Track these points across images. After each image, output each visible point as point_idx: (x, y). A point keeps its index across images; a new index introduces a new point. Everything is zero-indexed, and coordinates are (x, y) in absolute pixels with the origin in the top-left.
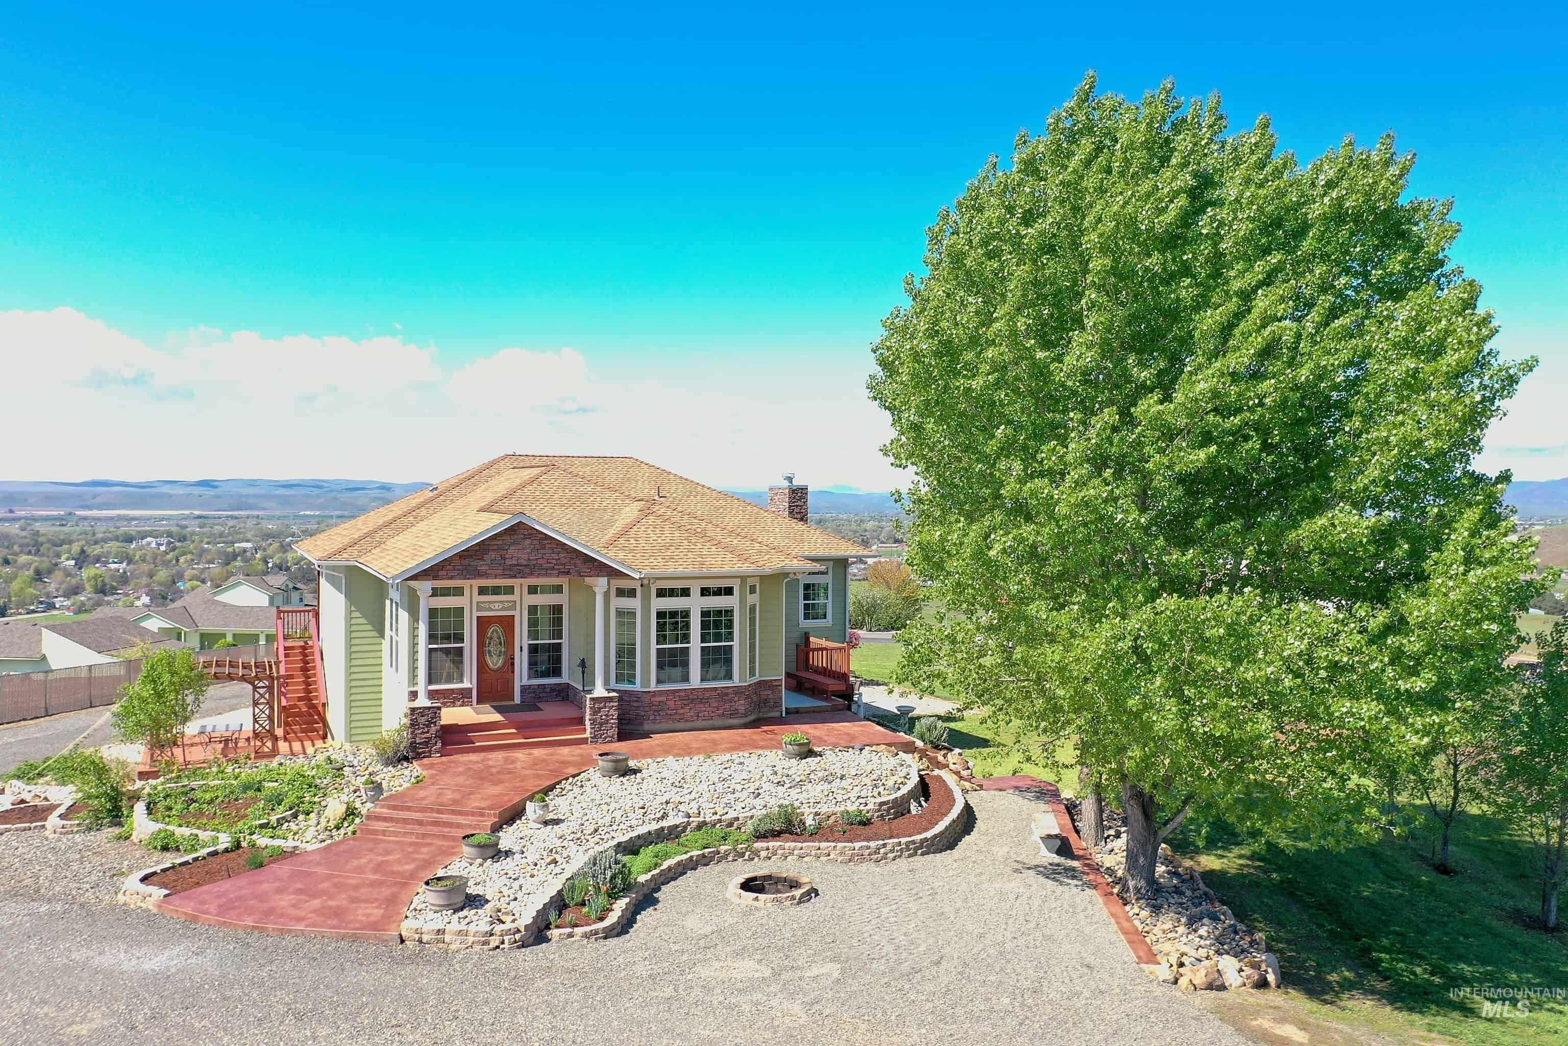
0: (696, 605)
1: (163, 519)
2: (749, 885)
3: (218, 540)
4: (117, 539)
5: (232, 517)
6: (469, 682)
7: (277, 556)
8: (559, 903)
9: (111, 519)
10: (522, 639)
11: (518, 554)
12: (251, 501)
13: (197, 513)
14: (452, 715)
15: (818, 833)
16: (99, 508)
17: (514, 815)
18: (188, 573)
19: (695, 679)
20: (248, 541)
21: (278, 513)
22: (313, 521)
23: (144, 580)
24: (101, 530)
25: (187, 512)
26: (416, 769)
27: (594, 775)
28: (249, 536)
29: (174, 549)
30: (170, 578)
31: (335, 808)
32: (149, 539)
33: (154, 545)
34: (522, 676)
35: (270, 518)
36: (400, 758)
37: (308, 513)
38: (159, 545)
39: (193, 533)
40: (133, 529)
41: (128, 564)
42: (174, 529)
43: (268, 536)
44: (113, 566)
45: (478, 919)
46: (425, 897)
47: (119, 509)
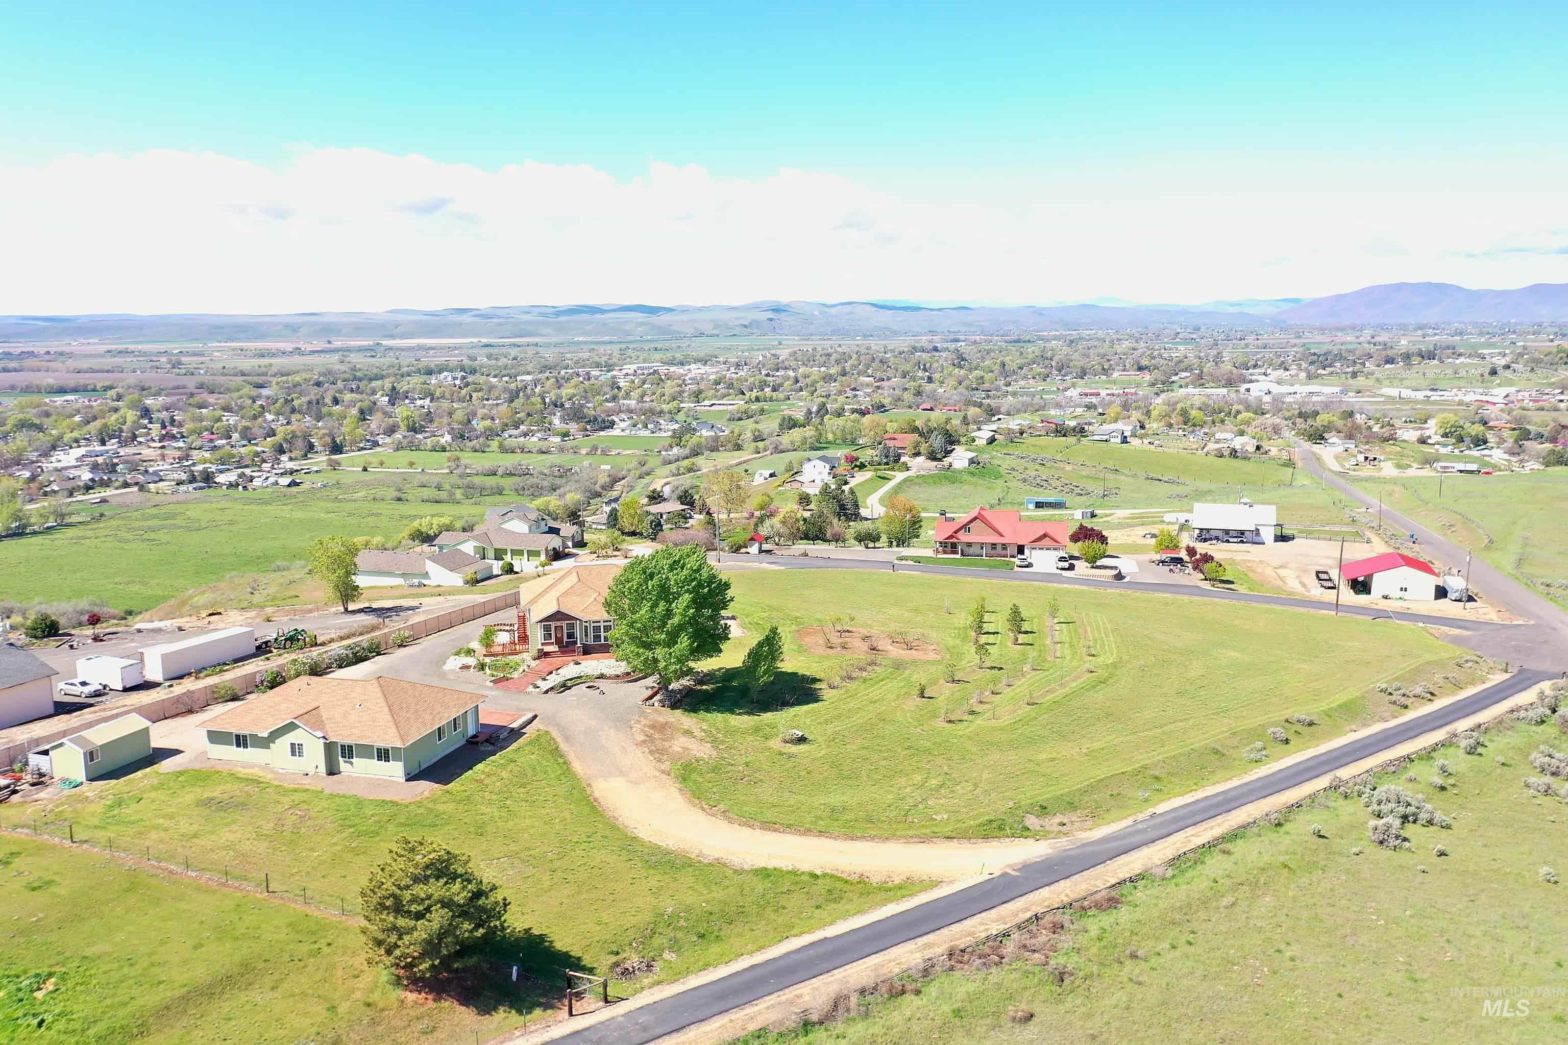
0: (602, 624)
1: (455, 348)
2: (588, 687)
3: (504, 372)
4: (419, 371)
5: (515, 345)
6: (553, 640)
7: (554, 392)
8: (552, 688)
9: (411, 349)
10: (565, 631)
11: (558, 617)
12: (530, 328)
13: (484, 340)
14: (548, 649)
15: (609, 678)
16: (402, 337)
17: (551, 673)
18: (481, 412)
19: (603, 642)
20: (528, 373)
21: (554, 340)
22: (586, 348)
23: (445, 420)
24: (406, 360)
25: (475, 340)
26: (537, 662)
27: (571, 664)
28: (530, 369)
29: (467, 385)
30: (466, 417)
31: (521, 670)
32: (446, 373)
33: (449, 379)
34: (565, 639)
35: (548, 345)
36: (535, 659)
37: (581, 339)
38: (455, 379)
39: (482, 366)
40: (433, 360)
41: (431, 402)
42: (466, 362)
43: (545, 368)
44: (419, 403)
45: (538, 690)
46: (531, 687)
47: (419, 337)
